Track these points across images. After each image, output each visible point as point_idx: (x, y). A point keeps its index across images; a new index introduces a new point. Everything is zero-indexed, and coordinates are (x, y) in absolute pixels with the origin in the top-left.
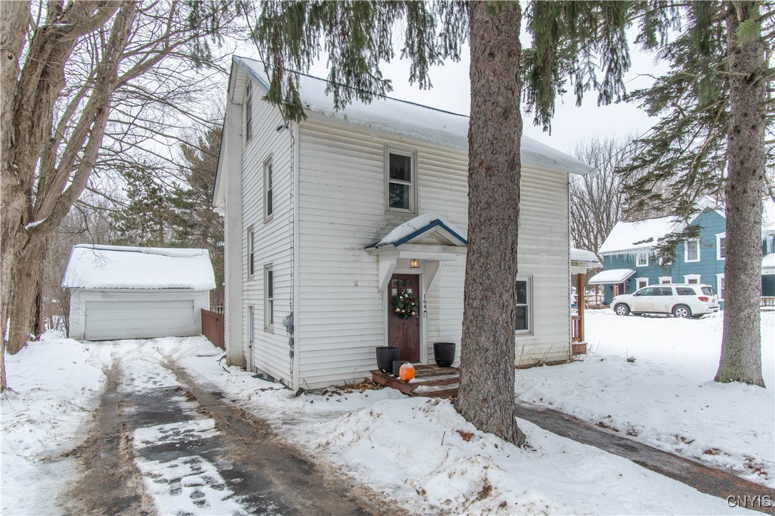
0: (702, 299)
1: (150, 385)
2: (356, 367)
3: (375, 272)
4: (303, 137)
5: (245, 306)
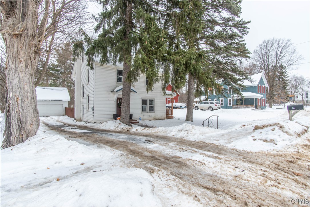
0: (215, 105)
3: (113, 97)
5: (81, 105)
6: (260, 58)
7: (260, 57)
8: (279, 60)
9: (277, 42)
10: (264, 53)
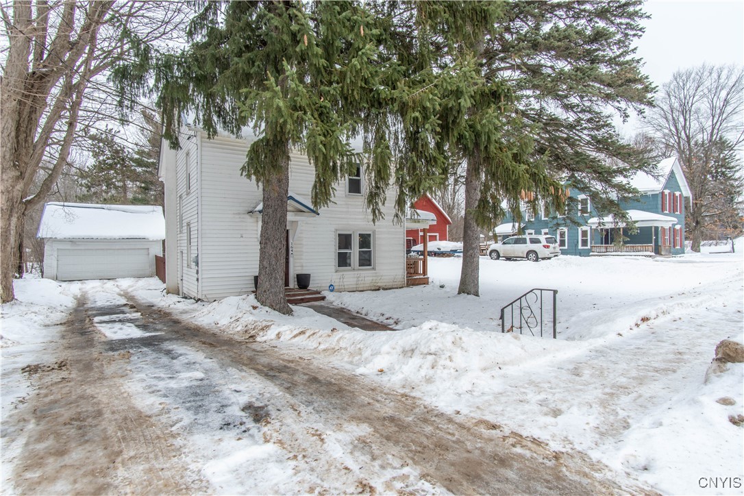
0: (544, 246)
1: (108, 304)
2: (242, 288)
3: (255, 228)
4: (204, 144)
5: (179, 251)
6: (665, 120)
7: (666, 118)
8: (718, 124)
9: (715, 75)
10: (676, 105)
